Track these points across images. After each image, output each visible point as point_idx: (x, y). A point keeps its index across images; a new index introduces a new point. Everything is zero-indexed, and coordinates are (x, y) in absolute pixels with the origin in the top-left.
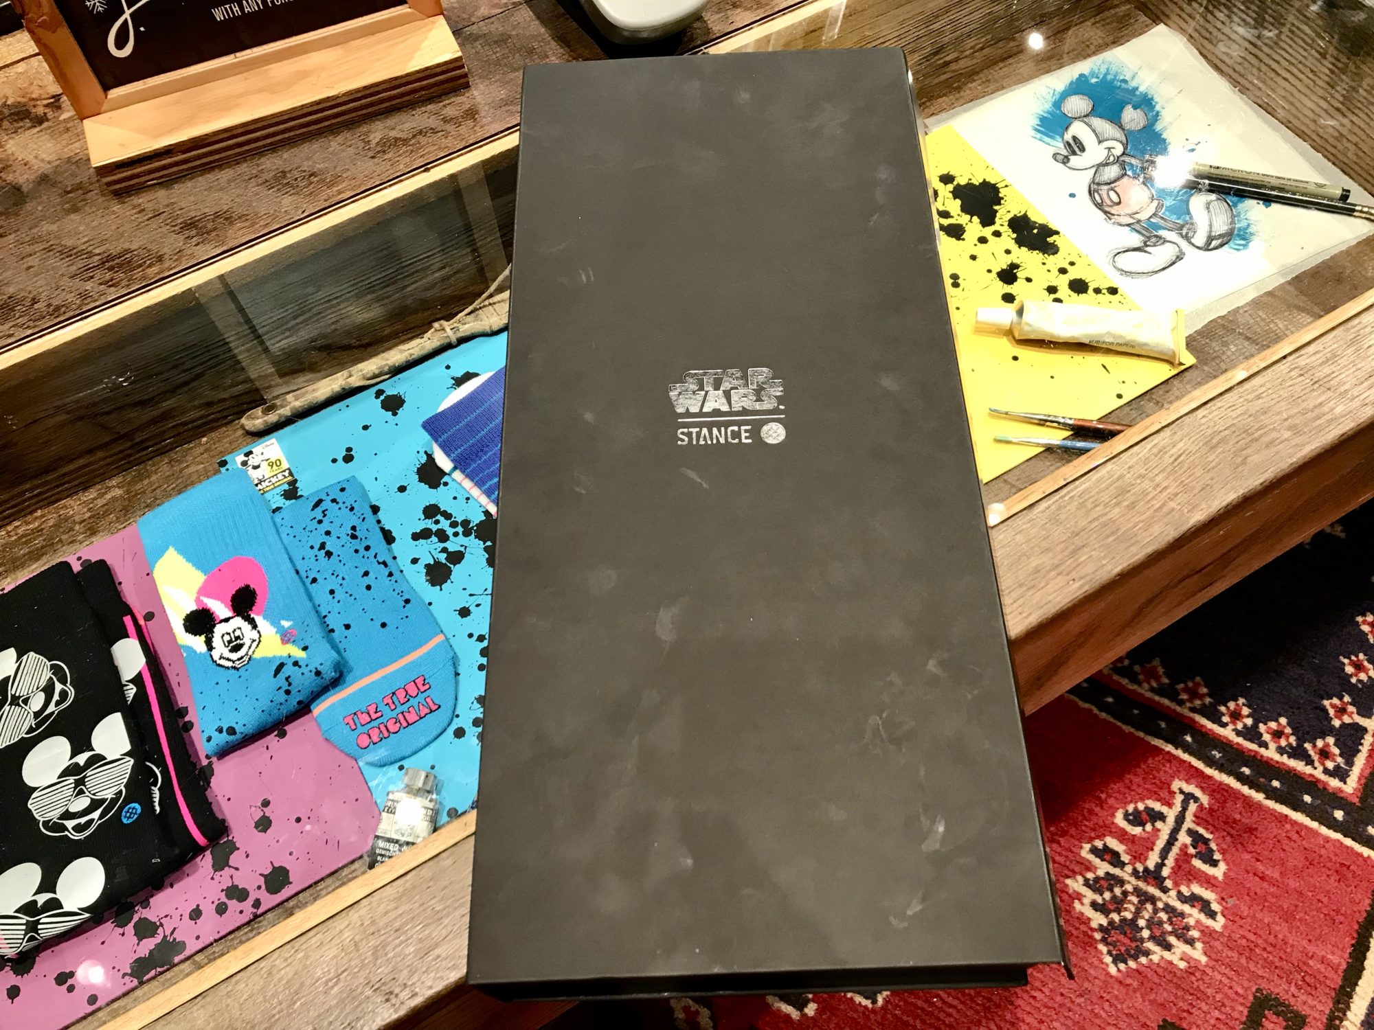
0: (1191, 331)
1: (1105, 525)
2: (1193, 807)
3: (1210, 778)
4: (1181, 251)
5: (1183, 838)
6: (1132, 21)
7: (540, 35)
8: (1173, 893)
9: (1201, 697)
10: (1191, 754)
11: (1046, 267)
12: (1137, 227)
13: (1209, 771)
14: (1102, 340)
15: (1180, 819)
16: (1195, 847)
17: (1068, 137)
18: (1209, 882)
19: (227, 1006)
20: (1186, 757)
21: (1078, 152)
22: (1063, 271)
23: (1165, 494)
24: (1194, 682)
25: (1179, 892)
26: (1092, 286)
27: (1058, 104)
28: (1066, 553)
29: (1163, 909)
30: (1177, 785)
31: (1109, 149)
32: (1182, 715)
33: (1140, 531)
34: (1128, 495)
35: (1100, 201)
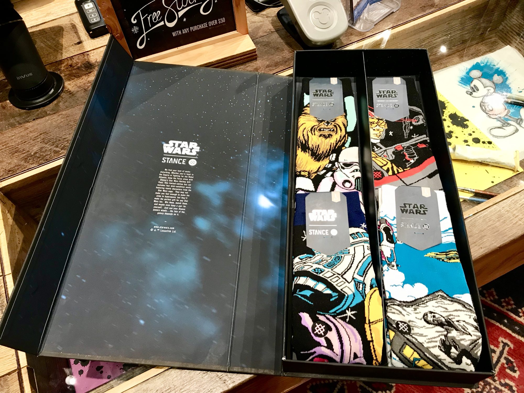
0: (521, 159)
1: (493, 228)
2: (507, 348)
3: (514, 337)
4: (517, 128)
5: (503, 361)
6: (497, 44)
7: (281, 43)
8: (498, 382)
9: (511, 305)
10: (506, 327)
11: (463, 133)
12: (499, 119)
13: (514, 335)
14: (486, 161)
15: (502, 353)
16: (507, 365)
17: (472, 85)
18: (512, 378)
19: (168, 379)
20: (504, 328)
21: (476, 91)
22: (470, 135)
23: (517, 218)
24: (508, 299)
25: (500, 382)
26: (481, 141)
27: (468, 73)
28: (478, 238)
29: (494, 388)
30: (501, 339)
31: (488, 90)
32: (503, 312)
33: (508, 231)
34: (503, 218)
35: (484, 109)
